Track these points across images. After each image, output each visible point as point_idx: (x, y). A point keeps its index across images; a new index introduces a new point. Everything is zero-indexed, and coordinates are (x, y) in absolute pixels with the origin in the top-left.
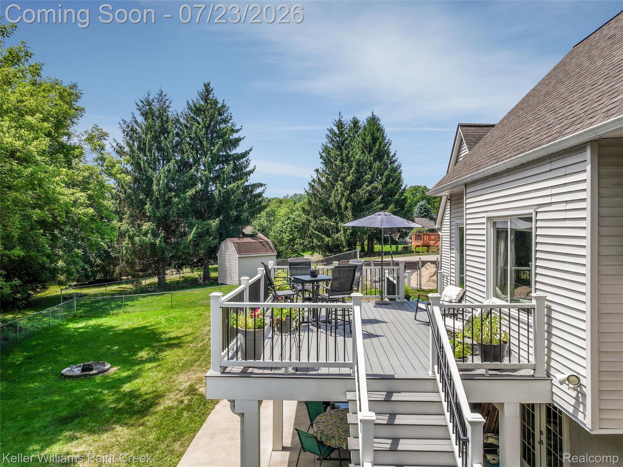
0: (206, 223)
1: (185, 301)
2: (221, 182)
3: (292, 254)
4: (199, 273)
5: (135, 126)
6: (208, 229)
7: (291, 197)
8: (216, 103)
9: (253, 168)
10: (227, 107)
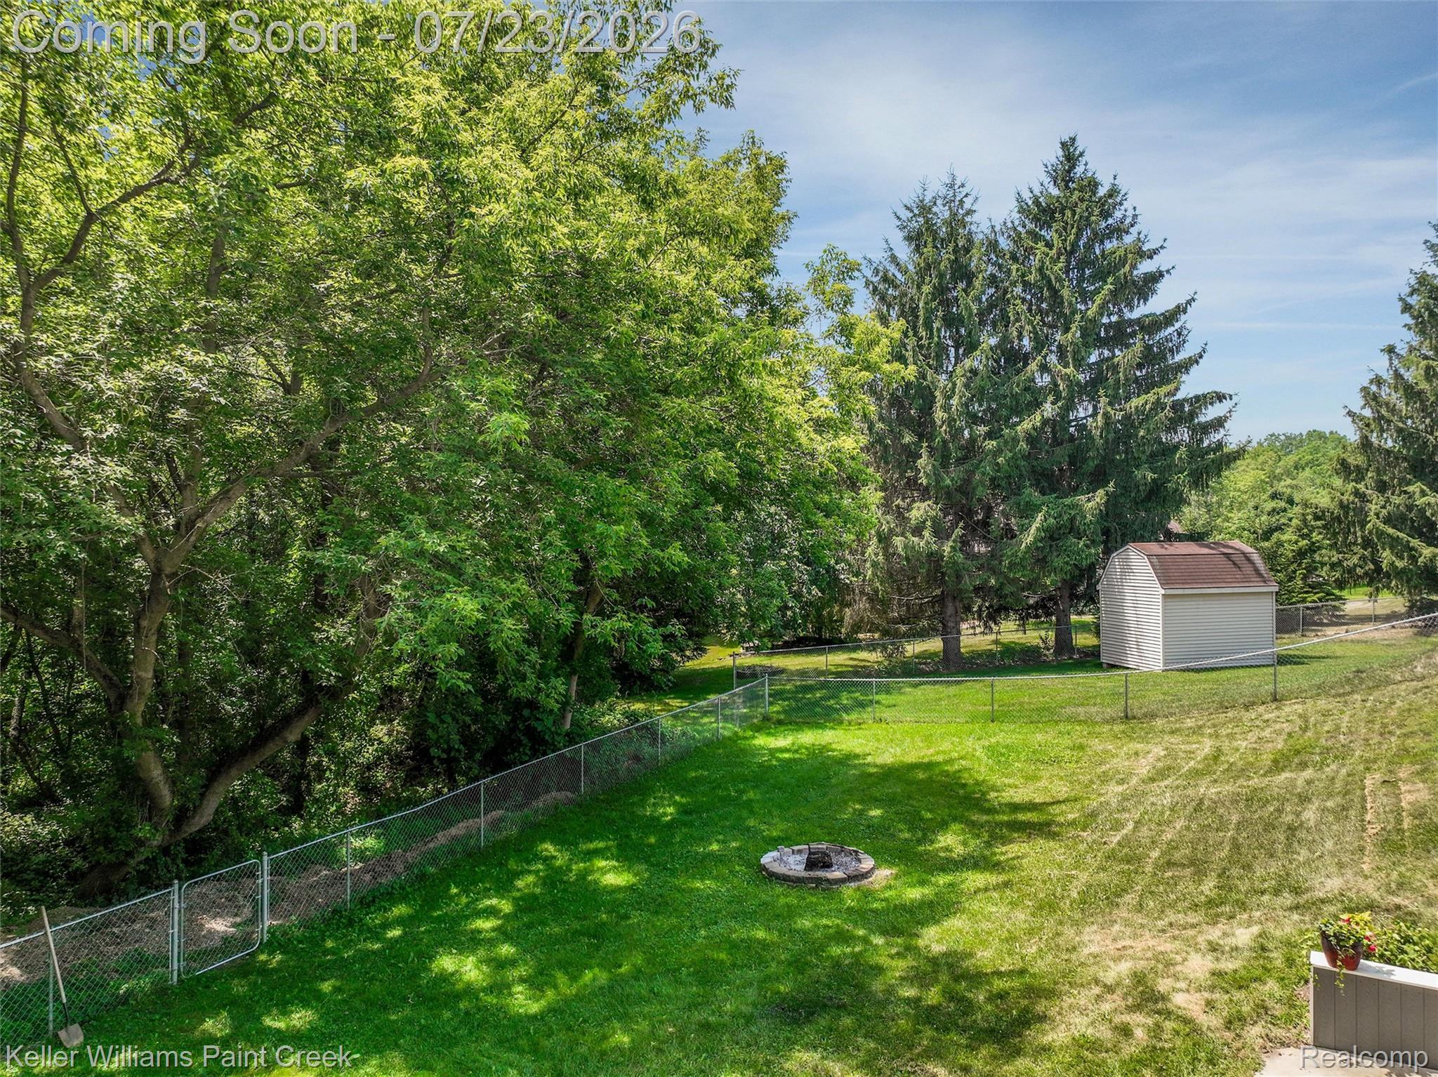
0: (1068, 501)
1: (1021, 704)
2: (1109, 392)
3: (1307, 592)
4: (1043, 633)
5: (893, 269)
6: (1072, 519)
7: (1260, 444)
8: (1093, 185)
9: (1200, 350)
10: (1123, 193)
